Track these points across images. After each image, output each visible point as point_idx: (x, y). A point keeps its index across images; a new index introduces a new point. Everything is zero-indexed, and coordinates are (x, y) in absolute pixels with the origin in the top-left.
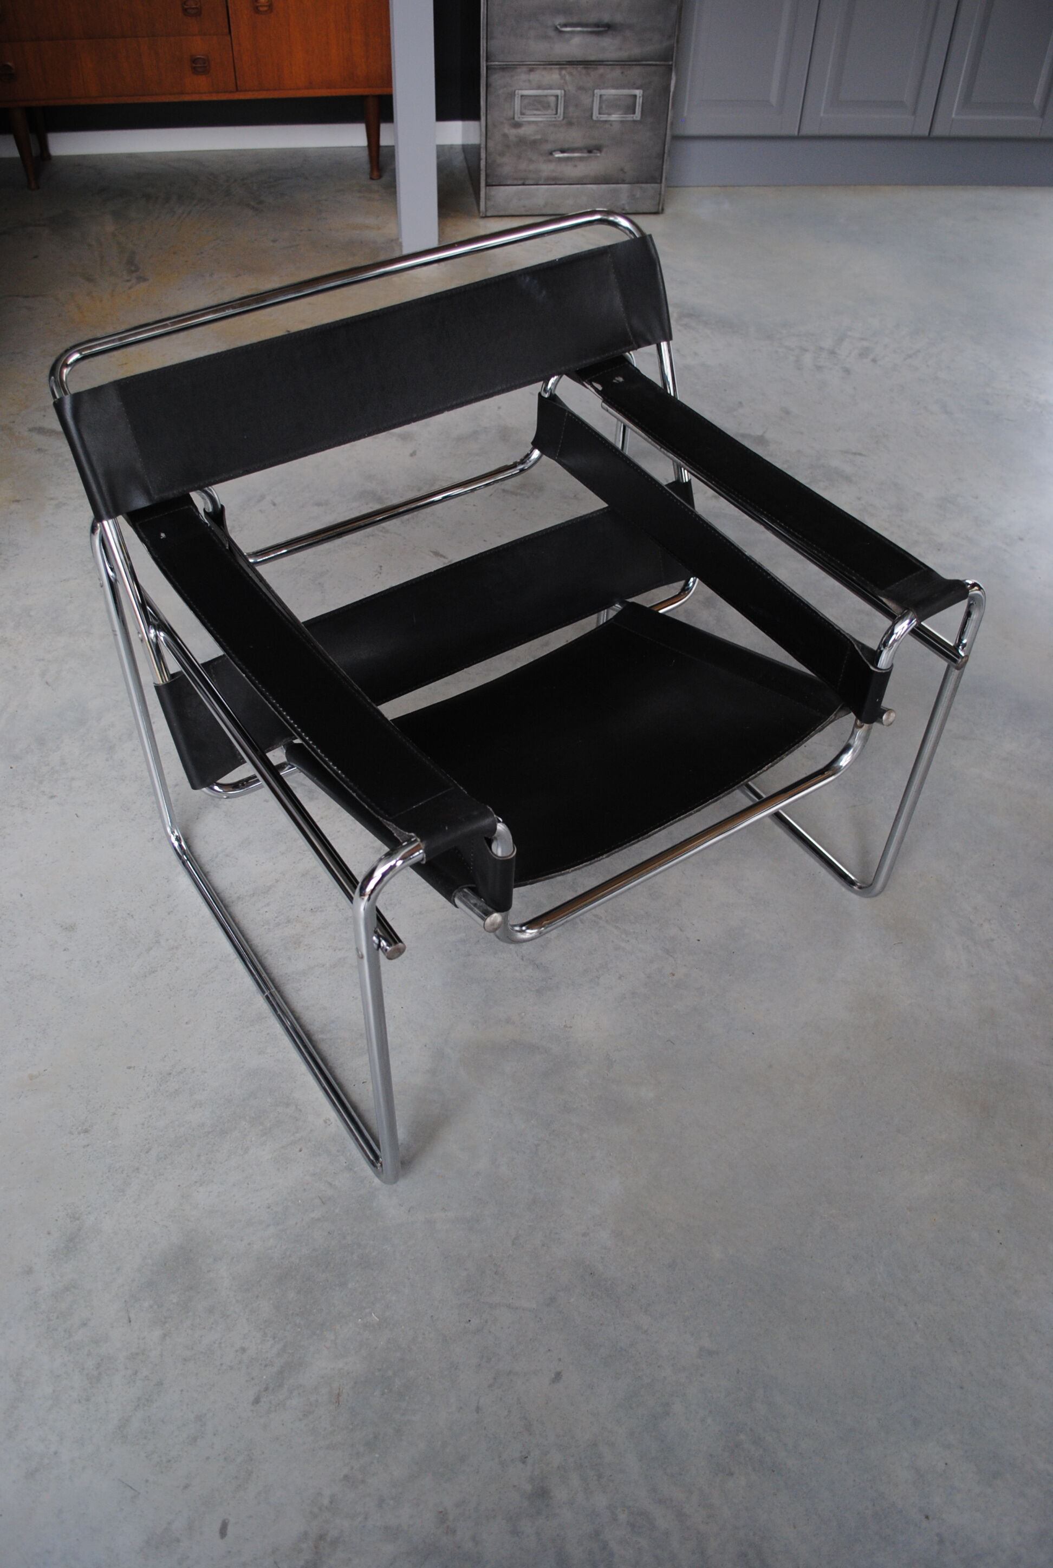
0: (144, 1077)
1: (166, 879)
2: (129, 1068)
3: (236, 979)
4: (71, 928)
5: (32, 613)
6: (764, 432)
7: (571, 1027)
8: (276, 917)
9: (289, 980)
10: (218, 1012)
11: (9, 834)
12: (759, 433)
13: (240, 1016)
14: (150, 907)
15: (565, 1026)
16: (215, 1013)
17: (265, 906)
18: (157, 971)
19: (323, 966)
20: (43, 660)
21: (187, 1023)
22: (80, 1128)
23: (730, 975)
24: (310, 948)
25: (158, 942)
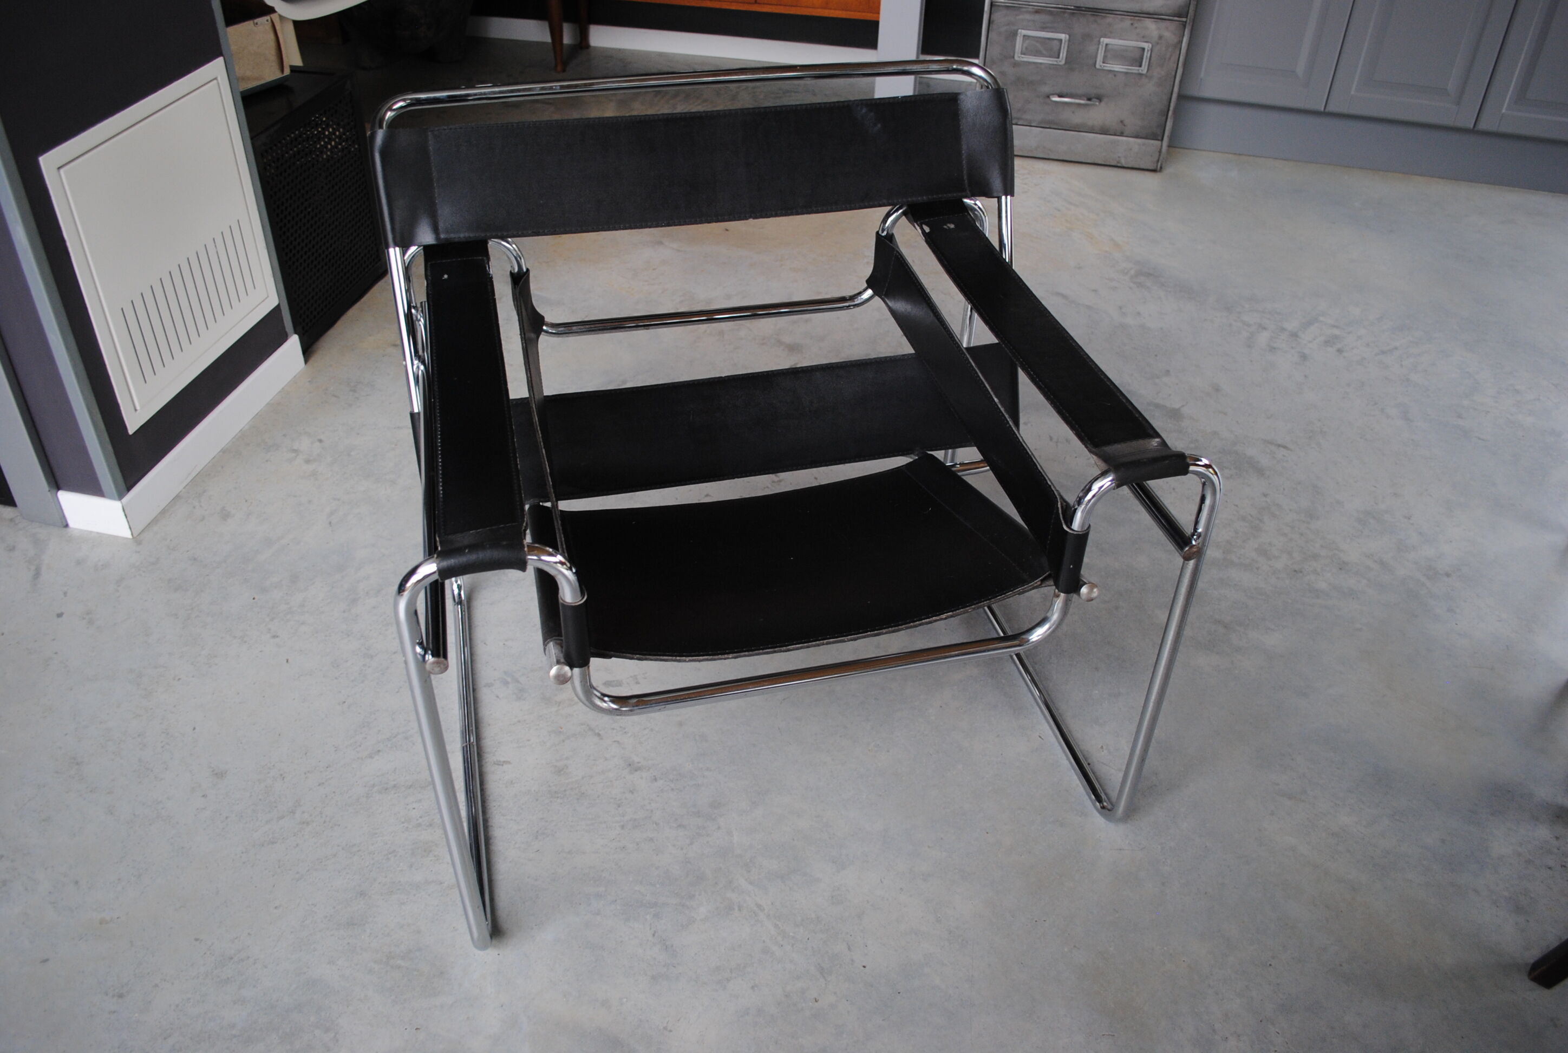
0: (205, 953)
1: (336, 747)
2: (197, 939)
3: (347, 873)
4: (220, 775)
5: (353, 453)
6: (1183, 406)
7: (671, 1031)
8: (421, 817)
9: (399, 889)
10: (312, 905)
11: (216, 665)
12: (1177, 406)
13: (331, 916)
14: (305, 774)
15: (665, 1028)
16: (309, 905)
17: (416, 802)
18: (276, 843)
19: (441, 883)
20: (339, 500)
21: (276, 908)
22: (117, 991)
23: (883, 1020)
24: (437, 860)
25: (293, 812)
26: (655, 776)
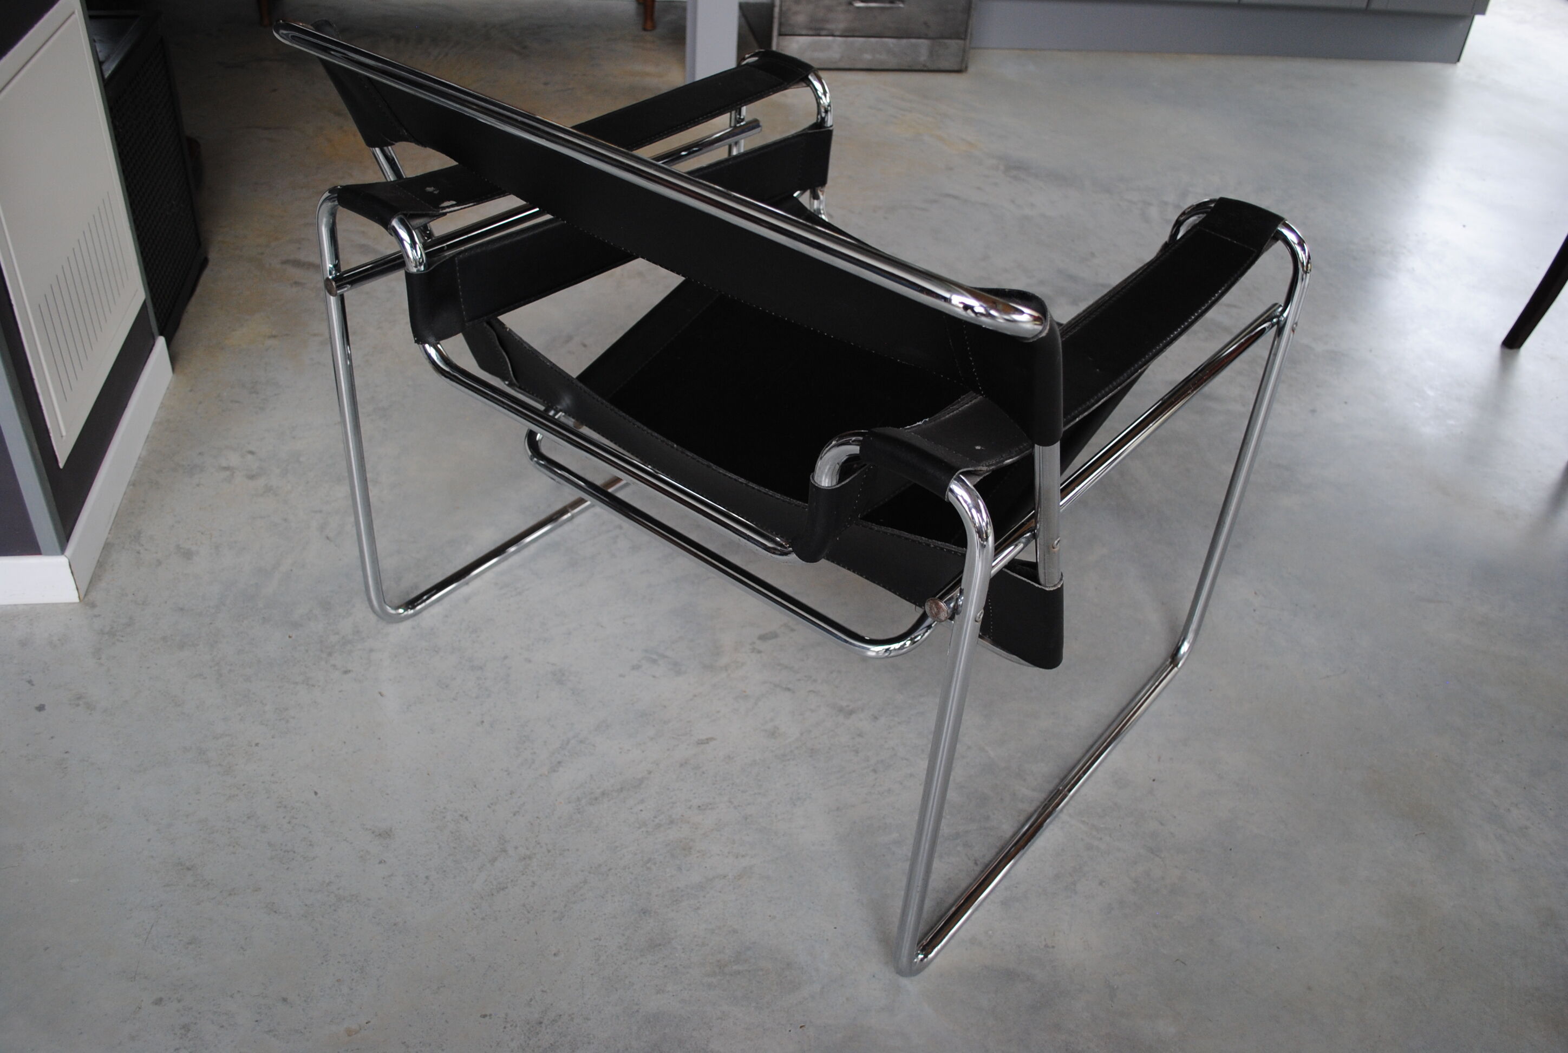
0: (505, 1028)
1: (506, 771)
2: (485, 1016)
3: (613, 896)
4: (385, 834)
5: (302, 459)
7: (1053, 947)
8: (655, 817)
9: (682, 896)
10: (596, 939)
11: (294, 718)
13: (626, 944)
14: (489, 807)
15: (1046, 946)
16: (591, 941)
17: (638, 803)
18: (507, 888)
19: (725, 877)
20: (321, 512)
21: (555, 955)
23: (1233, 877)
24: (703, 855)
25: (504, 851)
26: (873, 715)
